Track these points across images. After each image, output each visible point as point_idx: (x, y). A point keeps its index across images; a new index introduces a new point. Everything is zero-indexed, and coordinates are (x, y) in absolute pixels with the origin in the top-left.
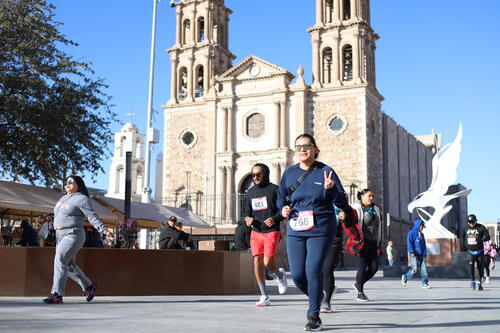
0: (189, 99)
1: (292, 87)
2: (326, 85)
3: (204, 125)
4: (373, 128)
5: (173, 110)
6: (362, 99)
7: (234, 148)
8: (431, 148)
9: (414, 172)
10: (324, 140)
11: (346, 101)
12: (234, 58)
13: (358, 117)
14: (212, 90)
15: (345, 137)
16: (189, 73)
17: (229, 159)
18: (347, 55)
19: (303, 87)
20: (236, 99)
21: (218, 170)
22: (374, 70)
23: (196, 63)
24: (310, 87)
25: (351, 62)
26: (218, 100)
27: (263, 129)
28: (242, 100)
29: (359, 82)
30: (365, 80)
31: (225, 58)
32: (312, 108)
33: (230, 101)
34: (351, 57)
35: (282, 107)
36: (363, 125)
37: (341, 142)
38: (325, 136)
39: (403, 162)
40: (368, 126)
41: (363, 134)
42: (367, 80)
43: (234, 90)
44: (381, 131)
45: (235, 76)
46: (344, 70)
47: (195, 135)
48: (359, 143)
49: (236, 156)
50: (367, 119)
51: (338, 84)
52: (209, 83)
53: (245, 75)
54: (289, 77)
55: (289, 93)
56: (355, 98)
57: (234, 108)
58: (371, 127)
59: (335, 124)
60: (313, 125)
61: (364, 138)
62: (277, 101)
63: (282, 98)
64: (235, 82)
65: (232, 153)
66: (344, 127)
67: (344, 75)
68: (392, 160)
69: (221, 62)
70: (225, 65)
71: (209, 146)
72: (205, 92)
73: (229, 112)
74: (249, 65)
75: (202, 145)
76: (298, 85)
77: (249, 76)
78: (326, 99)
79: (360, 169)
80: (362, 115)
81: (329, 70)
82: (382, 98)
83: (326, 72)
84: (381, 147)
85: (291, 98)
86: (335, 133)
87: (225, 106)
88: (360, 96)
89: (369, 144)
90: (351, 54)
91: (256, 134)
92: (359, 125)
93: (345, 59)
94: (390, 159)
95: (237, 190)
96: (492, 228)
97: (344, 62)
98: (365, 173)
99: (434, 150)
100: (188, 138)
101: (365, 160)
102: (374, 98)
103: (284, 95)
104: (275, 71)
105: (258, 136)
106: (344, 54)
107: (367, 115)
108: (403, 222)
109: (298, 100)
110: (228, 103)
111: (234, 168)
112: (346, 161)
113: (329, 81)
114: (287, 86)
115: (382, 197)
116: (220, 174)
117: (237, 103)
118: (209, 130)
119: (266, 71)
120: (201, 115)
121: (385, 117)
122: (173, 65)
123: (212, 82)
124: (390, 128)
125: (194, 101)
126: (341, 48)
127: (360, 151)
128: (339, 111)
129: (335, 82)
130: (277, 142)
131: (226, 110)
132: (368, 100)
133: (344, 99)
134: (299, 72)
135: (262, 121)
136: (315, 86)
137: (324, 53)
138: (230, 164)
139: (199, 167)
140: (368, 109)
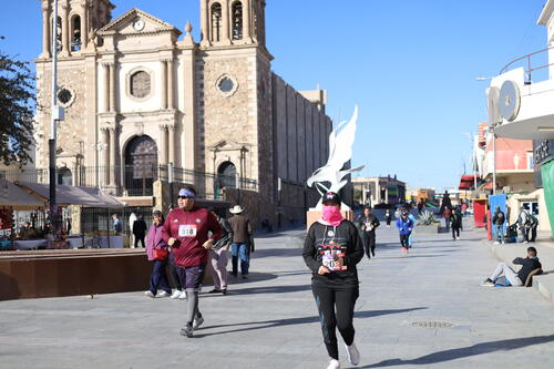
0: (64, 53)
1: (180, 44)
2: (215, 44)
3: (83, 82)
4: (263, 89)
5: (46, 64)
6: (253, 59)
7: (117, 108)
8: (316, 103)
9: (301, 131)
10: (214, 102)
11: (236, 61)
12: (113, 7)
13: (249, 78)
14: (91, 45)
15: (236, 99)
16: (64, 24)
17: (113, 120)
18: (237, 12)
19: (191, 45)
20: (118, 55)
21: (100, 132)
22: (264, 27)
23: (72, 13)
24: (198, 45)
25: (241, 21)
26: (98, 56)
27: (149, 88)
28: (126, 57)
29: (249, 42)
30: (255, 40)
31: (103, 8)
32: (202, 68)
33: (112, 57)
34: (241, 15)
35: (169, 65)
36: (253, 86)
37: (231, 104)
38: (215, 98)
39: (291, 121)
40: (258, 88)
41: (253, 96)
42: (258, 39)
43: (116, 44)
44: (270, 91)
45: (118, 30)
46: (234, 27)
47: (72, 93)
48: (250, 105)
49: (119, 117)
50: (258, 80)
51: (227, 42)
52: (87, 36)
53: (128, 29)
54: (176, 33)
55: (176, 52)
56: (245, 58)
57: (117, 65)
58: (261, 88)
59: (225, 84)
60: (202, 86)
61: (255, 100)
62: (164, 58)
63: (169, 55)
64: (118, 37)
65: (115, 114)
66: (234, 89)
67: (234, 34)
68: (281, 120)
69: (99, 12)
70: (103, 16)
71: (88, 105)
72: (83, 46)
73: (111, 69)
74: (133, 18)
75: (80, 104)
76: (185, 42)
77: (133, 31)
78: (216, 58)
79: (250, 132)
80: (253, 77)
81: (218, 27)
82: (271, 58)
83: (215, 29)
84: (270, 108)
85: (179, 57)
86: (225, 95)
87: (106, 62)
88: (251, 57)
89: (259, 106)
90: (241, 12)
91: (140, 94)
92: (250, 87)
93: (234, 16)
94: (279, 120)
95: (121, 153)
96: (373, 183)
97: (234, 19)
98: (256, 137)
99: (319, 107)
100: (64, 96)
101: (256, 123)
102: (264, 58)
103: (171, 53)
104: (161, 27)
105: (143, 96)
106: (234, 11)
107: (258, 77)
108: (291, 184)
109: (186, 59)
110: (110, 59)
111: (118, 130)
112: (236, 124)
113: (218, 40)
114: (174, 43)
115: (271, 159)
116: (102, 136)
117: (120, 60)
118: (88, 89)
119: (151, 26)
120: (79, 71)
121: (274, 77)
122: (45, 14)
123: (90, 35)
124: (279, 89)
125: (70, 55)
126: (230, 5)
127: (250, 114)
128: (229, 71)
129: (225, 41)
130: (164, 103)
131: (108, 67)
132: (258, 61)
133: (234, 59)
134: (187, 28)
135: (148, 80)
136: (204, 44)
137: (213, 8)
138: (113, 126)
139: (77, 127)
140: (258, 70)
